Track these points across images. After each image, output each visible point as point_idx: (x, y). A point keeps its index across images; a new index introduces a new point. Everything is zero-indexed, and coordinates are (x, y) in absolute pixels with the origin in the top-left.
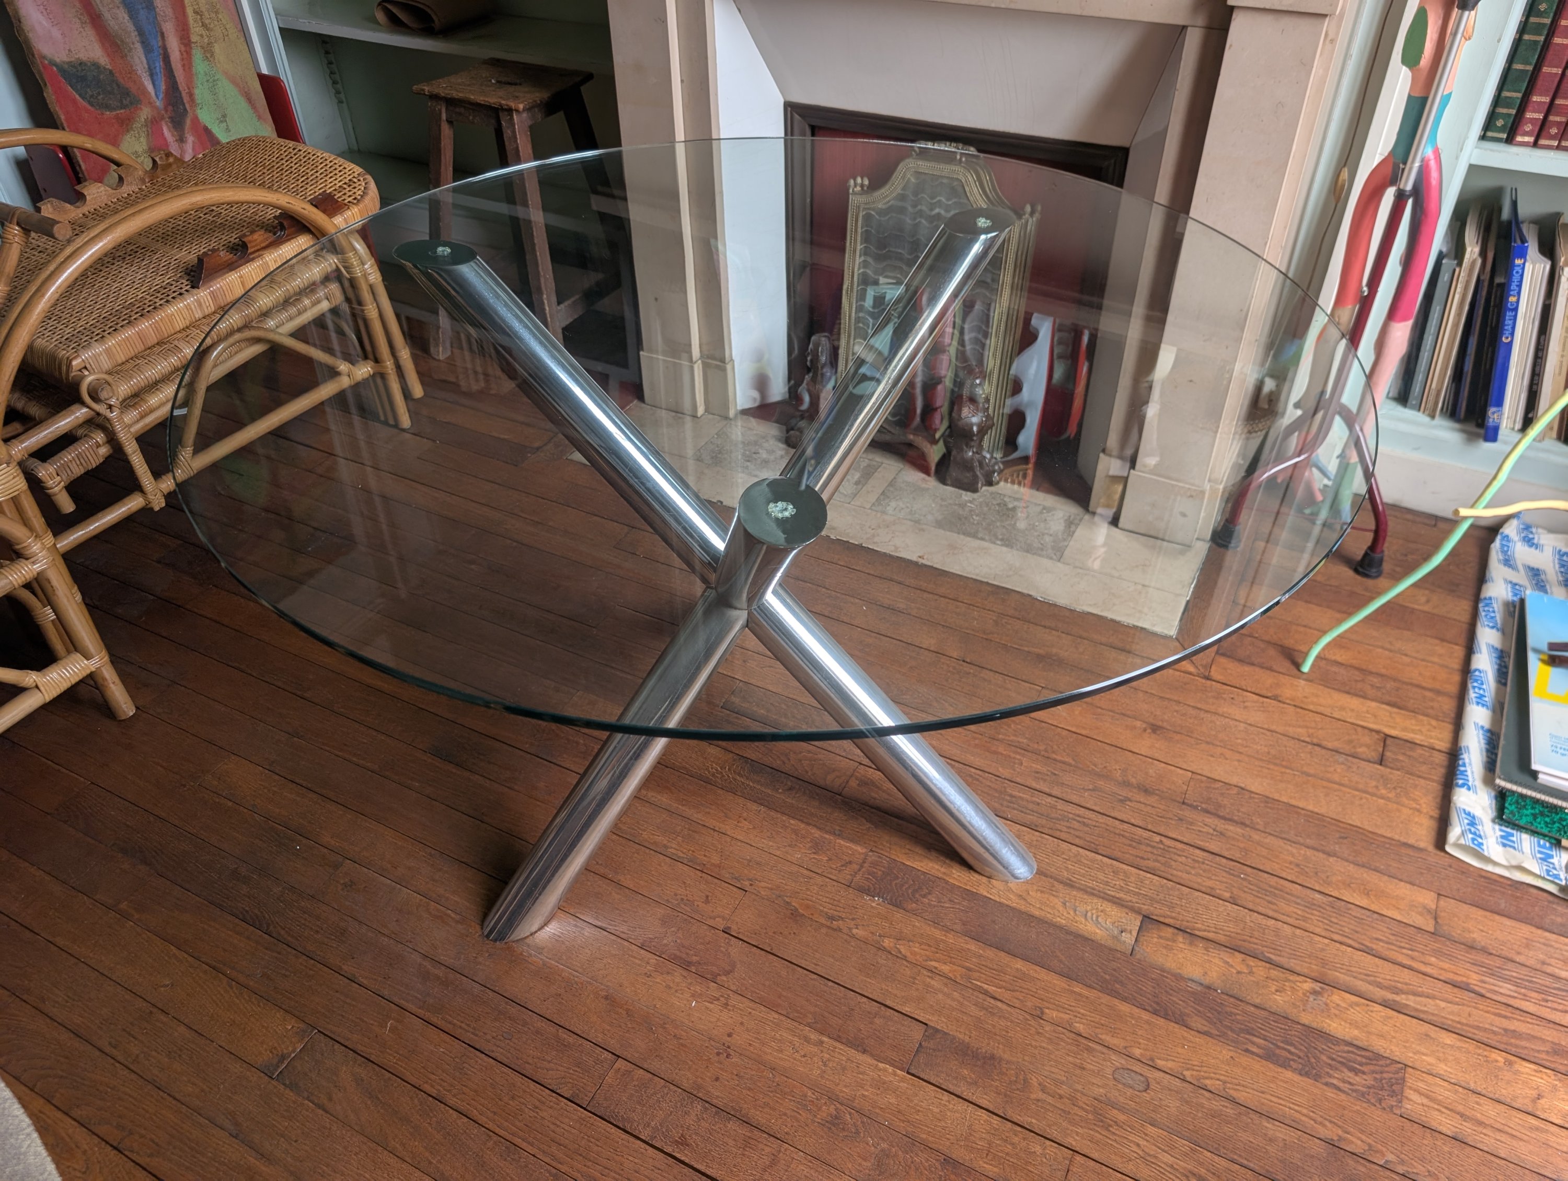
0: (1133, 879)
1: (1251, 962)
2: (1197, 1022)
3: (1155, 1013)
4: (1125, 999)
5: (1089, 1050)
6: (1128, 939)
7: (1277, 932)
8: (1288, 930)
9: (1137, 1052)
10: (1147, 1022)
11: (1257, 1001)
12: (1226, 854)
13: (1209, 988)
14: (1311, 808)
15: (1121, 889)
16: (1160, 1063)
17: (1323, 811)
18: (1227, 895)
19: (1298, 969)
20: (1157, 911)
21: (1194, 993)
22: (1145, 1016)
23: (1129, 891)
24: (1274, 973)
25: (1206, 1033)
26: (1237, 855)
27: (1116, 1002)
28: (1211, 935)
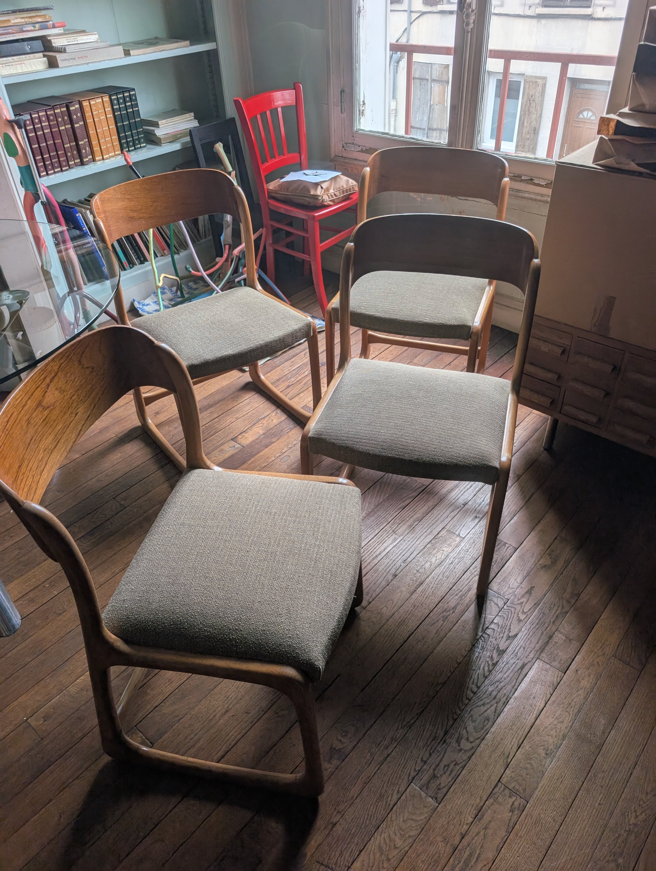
0: (216, 438)
1: (260, 422)
2: (273, 440)
3: (266, 447)
4: (259, 453)
5: (272, 465)
6: (237, 446)
7: (253, 414)
8: (254, 411)
9: (278, 455)
10: (269, 450)
11: (273, 426)
12: (220, 414)
13: (264, 434)
14: (214, 391)
15: (218, 442)
16: (284, 451)
17: (216, 389)
18: (234, 419)
19: (267, 414)
20: (232, 436)
21: (264, 438)
22: (267, 449)
23: (220, 440)
24: (266, 419)
25: (278, 439)
26: (222, 412)
27: (259, 455)
28: (247, 428)
